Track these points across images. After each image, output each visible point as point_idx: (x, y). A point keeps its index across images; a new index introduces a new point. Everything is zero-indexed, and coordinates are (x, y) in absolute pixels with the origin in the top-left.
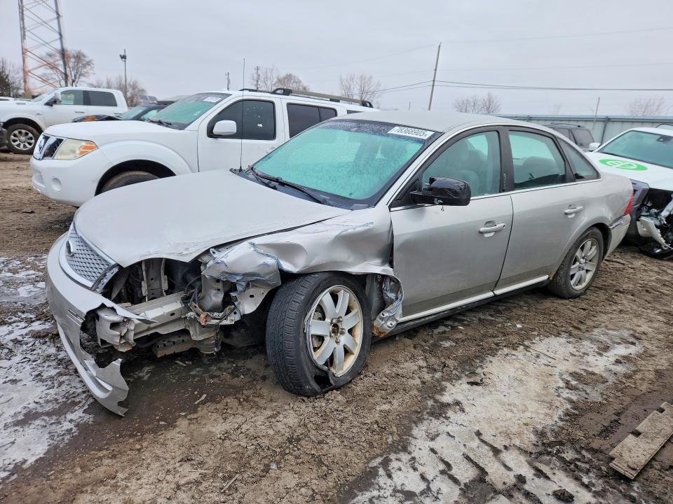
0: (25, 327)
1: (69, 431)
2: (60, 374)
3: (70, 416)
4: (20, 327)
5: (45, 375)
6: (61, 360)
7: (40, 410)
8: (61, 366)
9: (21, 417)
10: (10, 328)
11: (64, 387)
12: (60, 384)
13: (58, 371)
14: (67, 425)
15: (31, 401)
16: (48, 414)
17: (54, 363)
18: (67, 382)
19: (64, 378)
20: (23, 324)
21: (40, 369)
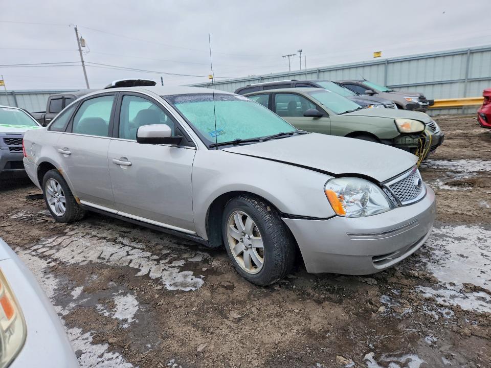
0: (439, 296)
1: (444, 228)
2: (434, 250)
3: (441, 233)
4: (443, 299)
5: (443, 253)
6: (428, 257)
7: (453, 240)
8: (431, 254)
9: (463, 240)
10: (452, 302)
11: (436, 243)
12: (436, 246)
13: (434, 252)
14: (444, 230)
15: (455, 244)
16: (450, 237)
17: (434, 257)
18: (433, 245)
19: (434, 247)
20: (440, 301)
21: (443, 257)
